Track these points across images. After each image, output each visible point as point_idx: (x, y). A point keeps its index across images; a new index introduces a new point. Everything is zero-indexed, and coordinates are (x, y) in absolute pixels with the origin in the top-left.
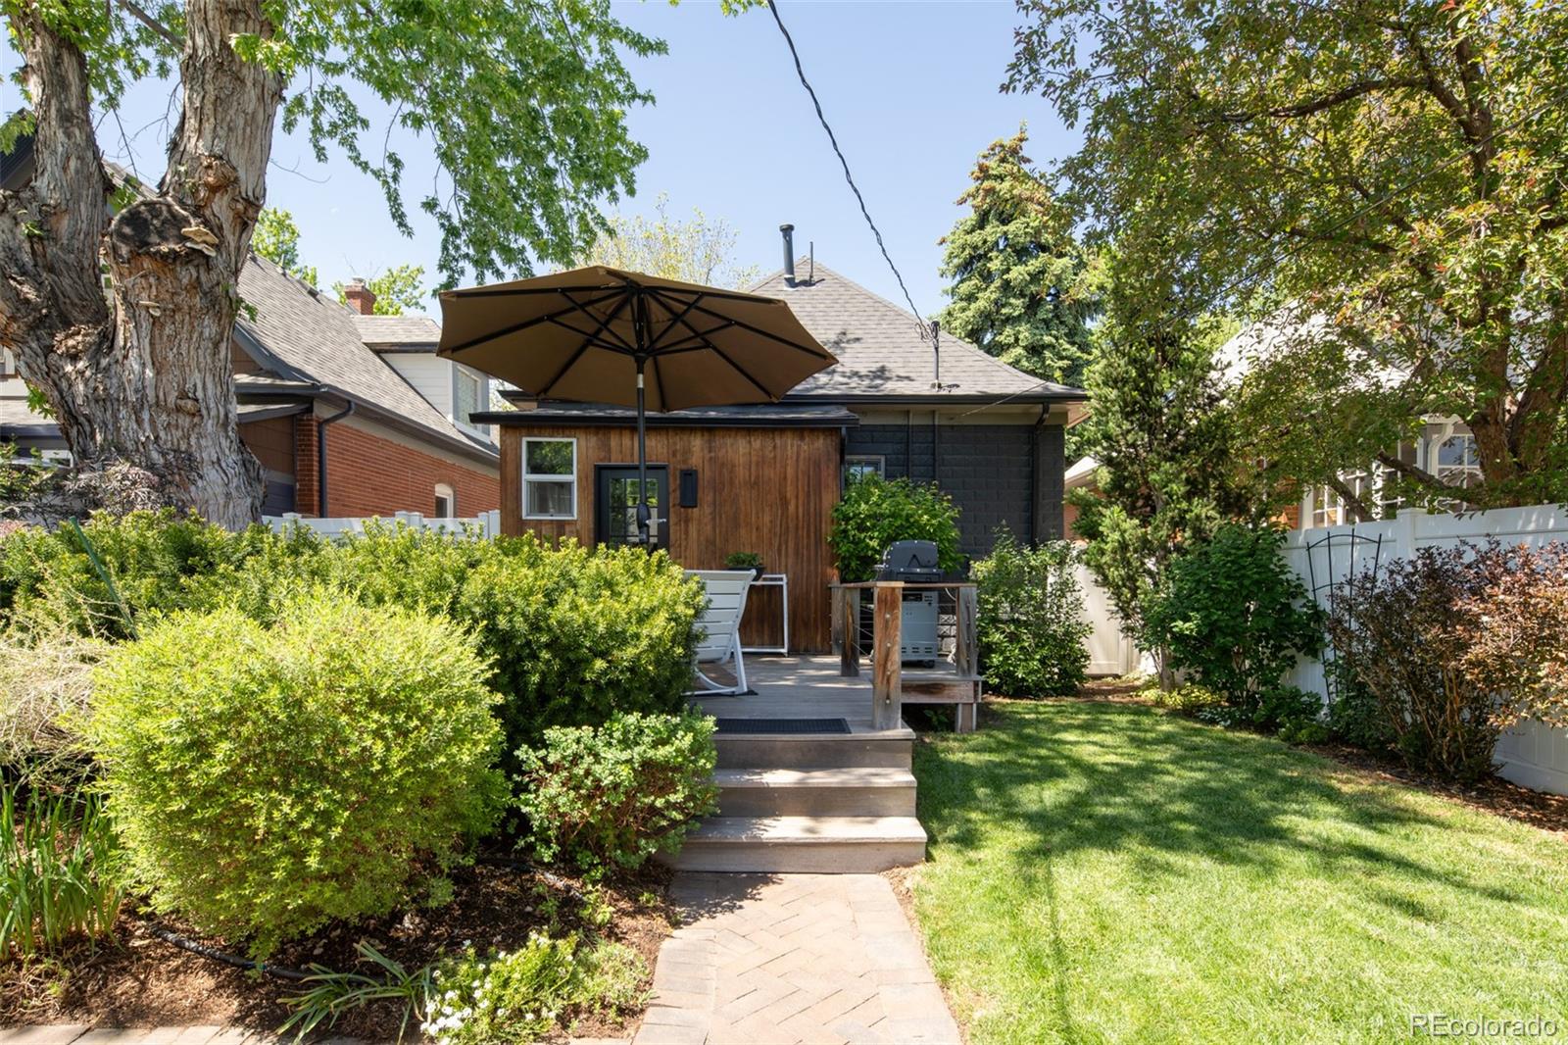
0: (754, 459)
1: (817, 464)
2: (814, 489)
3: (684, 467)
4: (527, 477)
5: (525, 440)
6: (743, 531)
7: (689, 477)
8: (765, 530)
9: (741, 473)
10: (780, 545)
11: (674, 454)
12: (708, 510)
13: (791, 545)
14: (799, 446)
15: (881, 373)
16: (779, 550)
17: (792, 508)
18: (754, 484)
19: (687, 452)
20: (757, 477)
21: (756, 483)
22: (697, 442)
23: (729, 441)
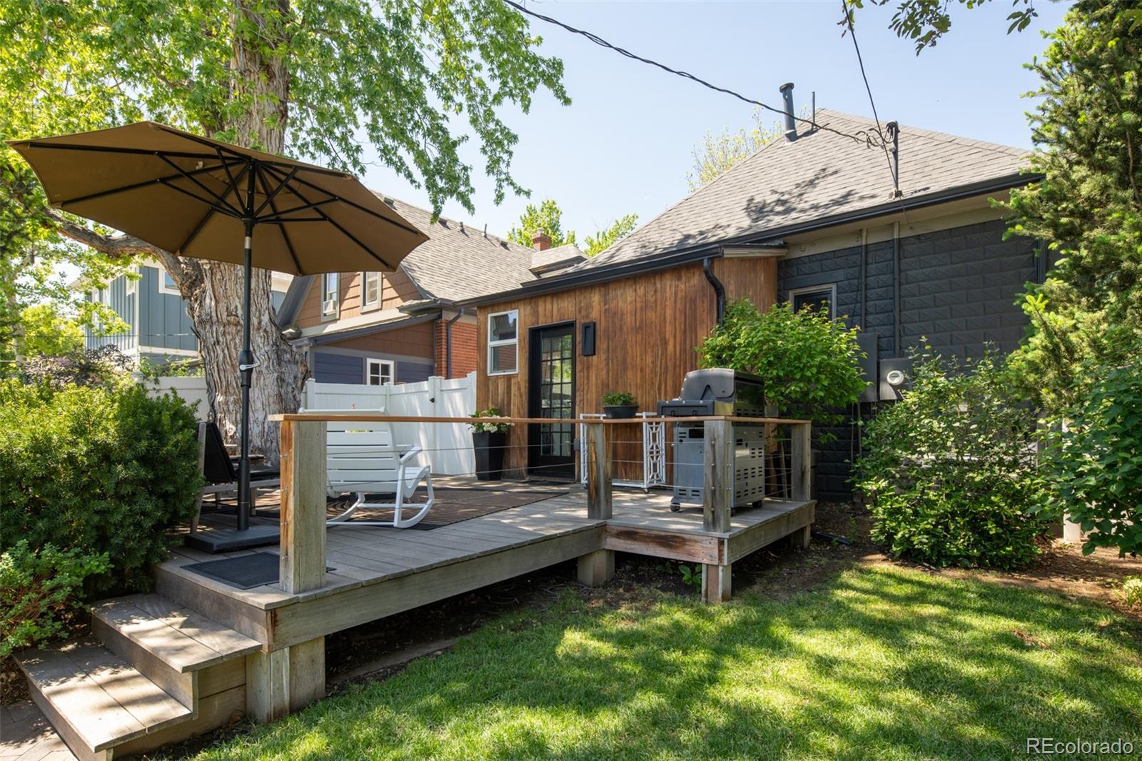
0: (639, 305)
1: (693, 301)
2: (690, 328)
3: (586, 321)
4: (491, 344)
5: (490, 316)
6: (629, 374)
7: (590, 329)
8: (648, 371)
9: (629, 319)
10: (660, 385)
11: (580, 312)
12: (603, 357)
13: (670, 383)
14: (677, 286)
15: (845, 198)
16: (660, 389)
17: (670, 348)
18: (638, 329)
19: (589, 307)
20: (641, 322)
21: (640, 328)
22: (596, 298)
23: (619, 292)
